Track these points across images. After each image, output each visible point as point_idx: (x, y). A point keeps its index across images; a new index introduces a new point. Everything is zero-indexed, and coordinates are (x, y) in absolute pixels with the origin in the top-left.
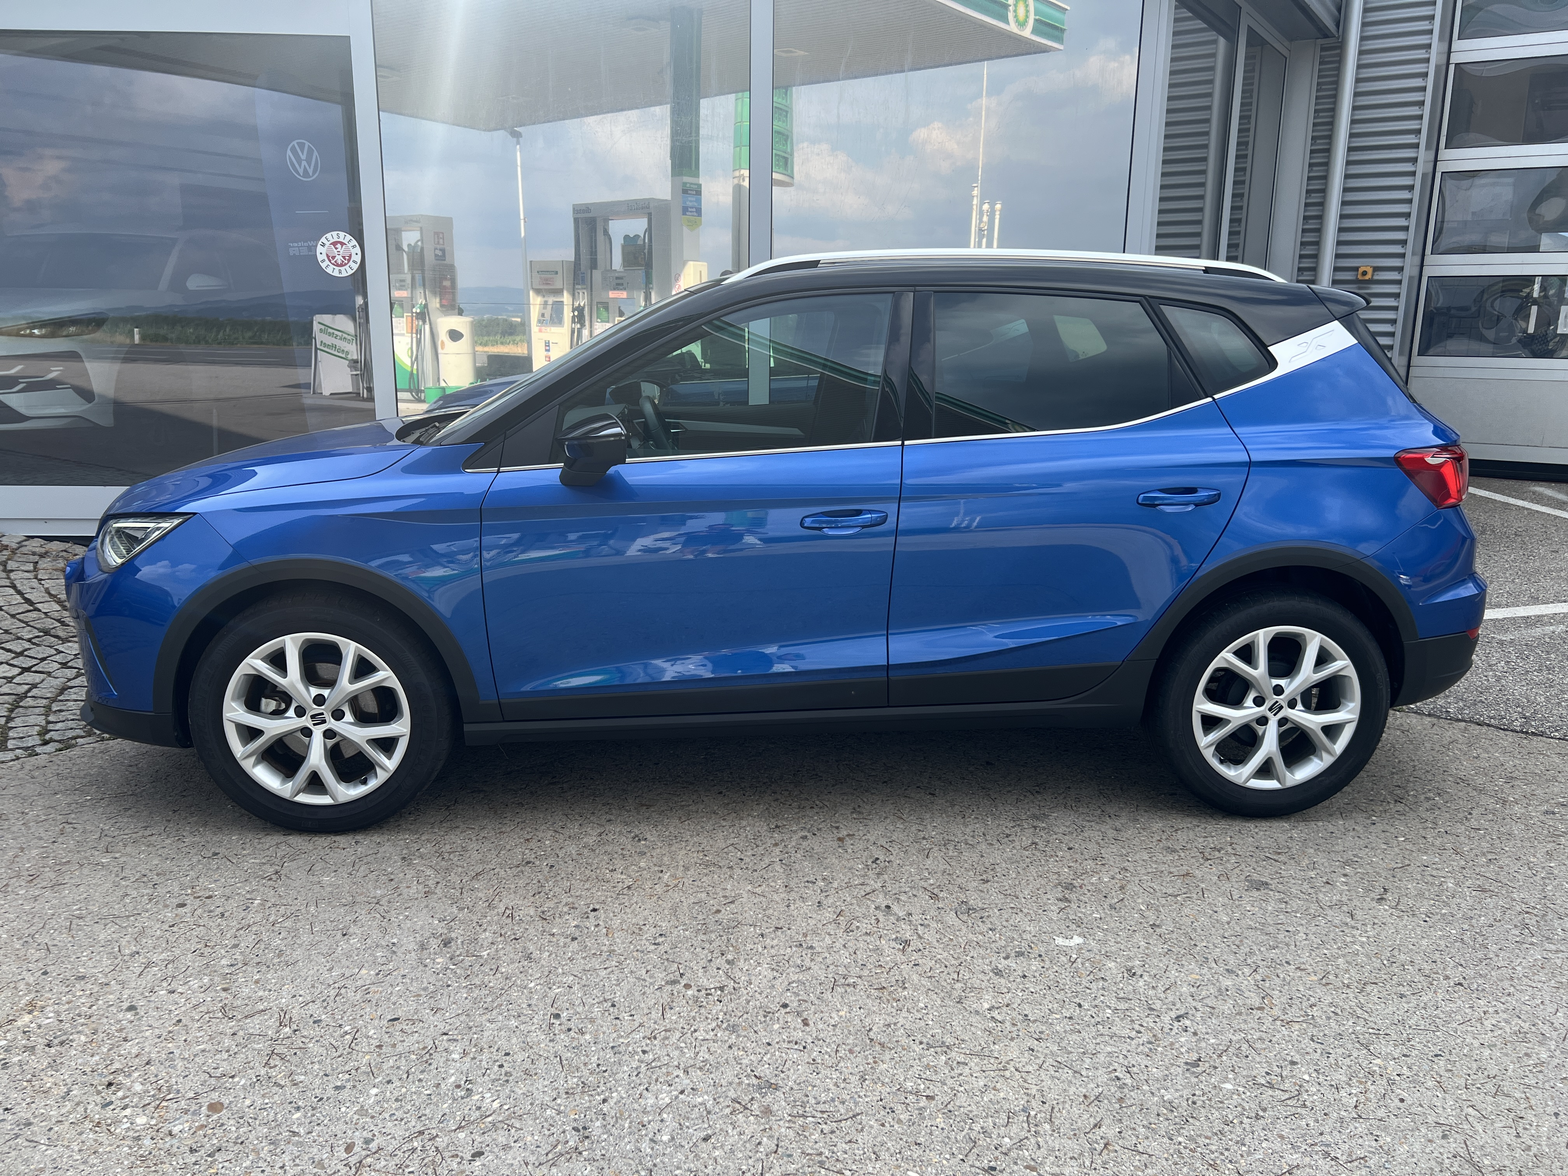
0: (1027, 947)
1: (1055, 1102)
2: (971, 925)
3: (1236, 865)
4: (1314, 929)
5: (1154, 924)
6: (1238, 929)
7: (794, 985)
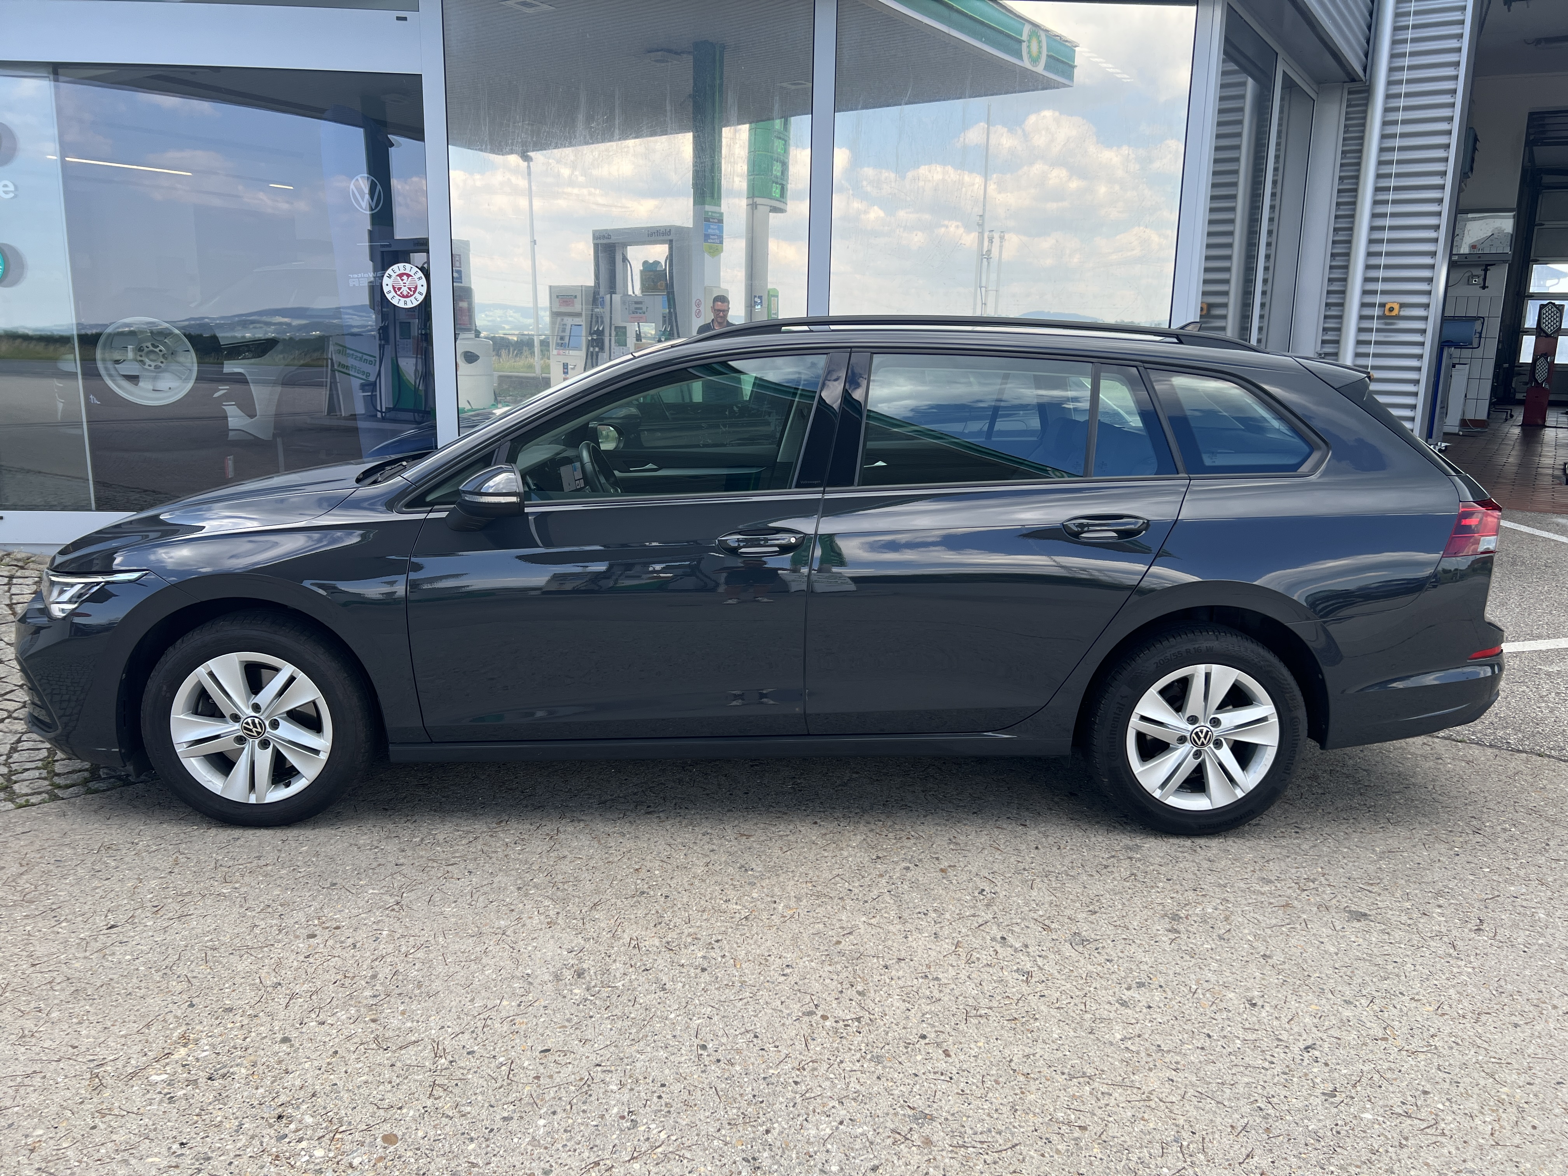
0: (1147, 979)
1: (1204, 1133)
2: (1087, 956)
3: (1333, 896)
4: (1420, 960)
5: (1264, 955)
6: (1347, 959)
7: (928, 1016)
